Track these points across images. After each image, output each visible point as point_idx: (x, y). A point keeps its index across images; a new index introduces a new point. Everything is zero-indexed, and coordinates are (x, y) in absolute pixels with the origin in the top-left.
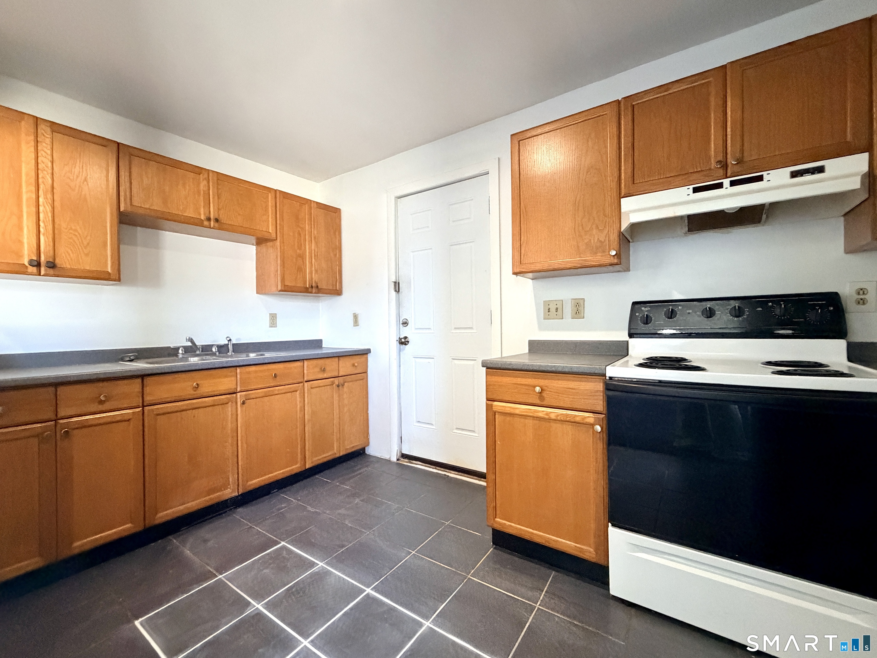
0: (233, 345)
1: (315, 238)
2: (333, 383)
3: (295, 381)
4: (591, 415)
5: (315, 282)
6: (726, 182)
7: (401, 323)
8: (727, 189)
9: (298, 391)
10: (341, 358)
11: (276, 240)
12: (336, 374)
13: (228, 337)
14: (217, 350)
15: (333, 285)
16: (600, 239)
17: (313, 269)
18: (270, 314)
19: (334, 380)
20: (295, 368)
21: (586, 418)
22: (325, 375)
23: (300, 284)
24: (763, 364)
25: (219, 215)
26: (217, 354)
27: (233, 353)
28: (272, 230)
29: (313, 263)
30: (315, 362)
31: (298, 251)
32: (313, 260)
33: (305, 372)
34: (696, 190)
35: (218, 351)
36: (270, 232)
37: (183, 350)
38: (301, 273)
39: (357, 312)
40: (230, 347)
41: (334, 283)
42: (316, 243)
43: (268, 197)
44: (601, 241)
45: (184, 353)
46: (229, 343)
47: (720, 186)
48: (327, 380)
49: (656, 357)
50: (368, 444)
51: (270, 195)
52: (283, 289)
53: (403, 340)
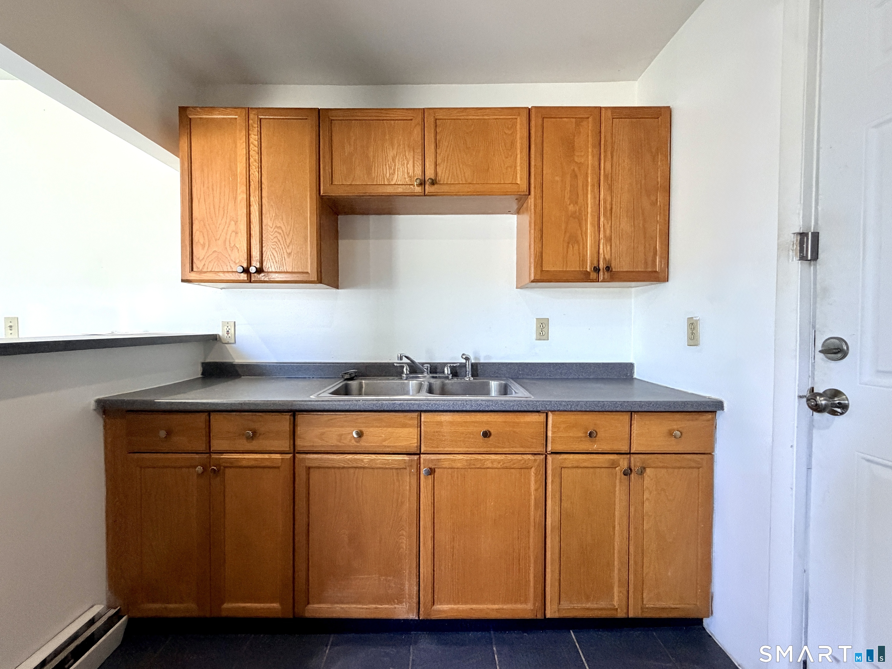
0: (472, 365)
1: (606, 176)
2: (613, 465)
3: (528, 450)
5: (605, 259)
7: (819, 347)
9: (533, 469)
10: (635, 416)
11: (529, 194)
12: (625, 448)
13: (463, 354)
14: (449, 372)
15: (646, 263)
17: (602, 236)
18: (536, 319)
19: (619, 460)
20: (528, 423)
22: (595, 447)
23: (574, 267)
25: (436, 174)
26: (450, 377)
27: (472, 378)
28: (521, 180)
29: (601, 224)
30: (572, 418)
31: (571, 208)
32: (602, 219)
33: (550, 434)
35: (451, 373)
36: (517, 184)
37: (408, 369)
38: (576, 247)
39: (697, 315)
40: (469, 368)
41: (650, 259)
42: (610, 188)
43: (514, 125)
45: (408, 373)
46: (466, 362)
48: (601, 456)
50: (709, 613)
51: (518, 120)
52: (538, 277)
53: (822, 401)
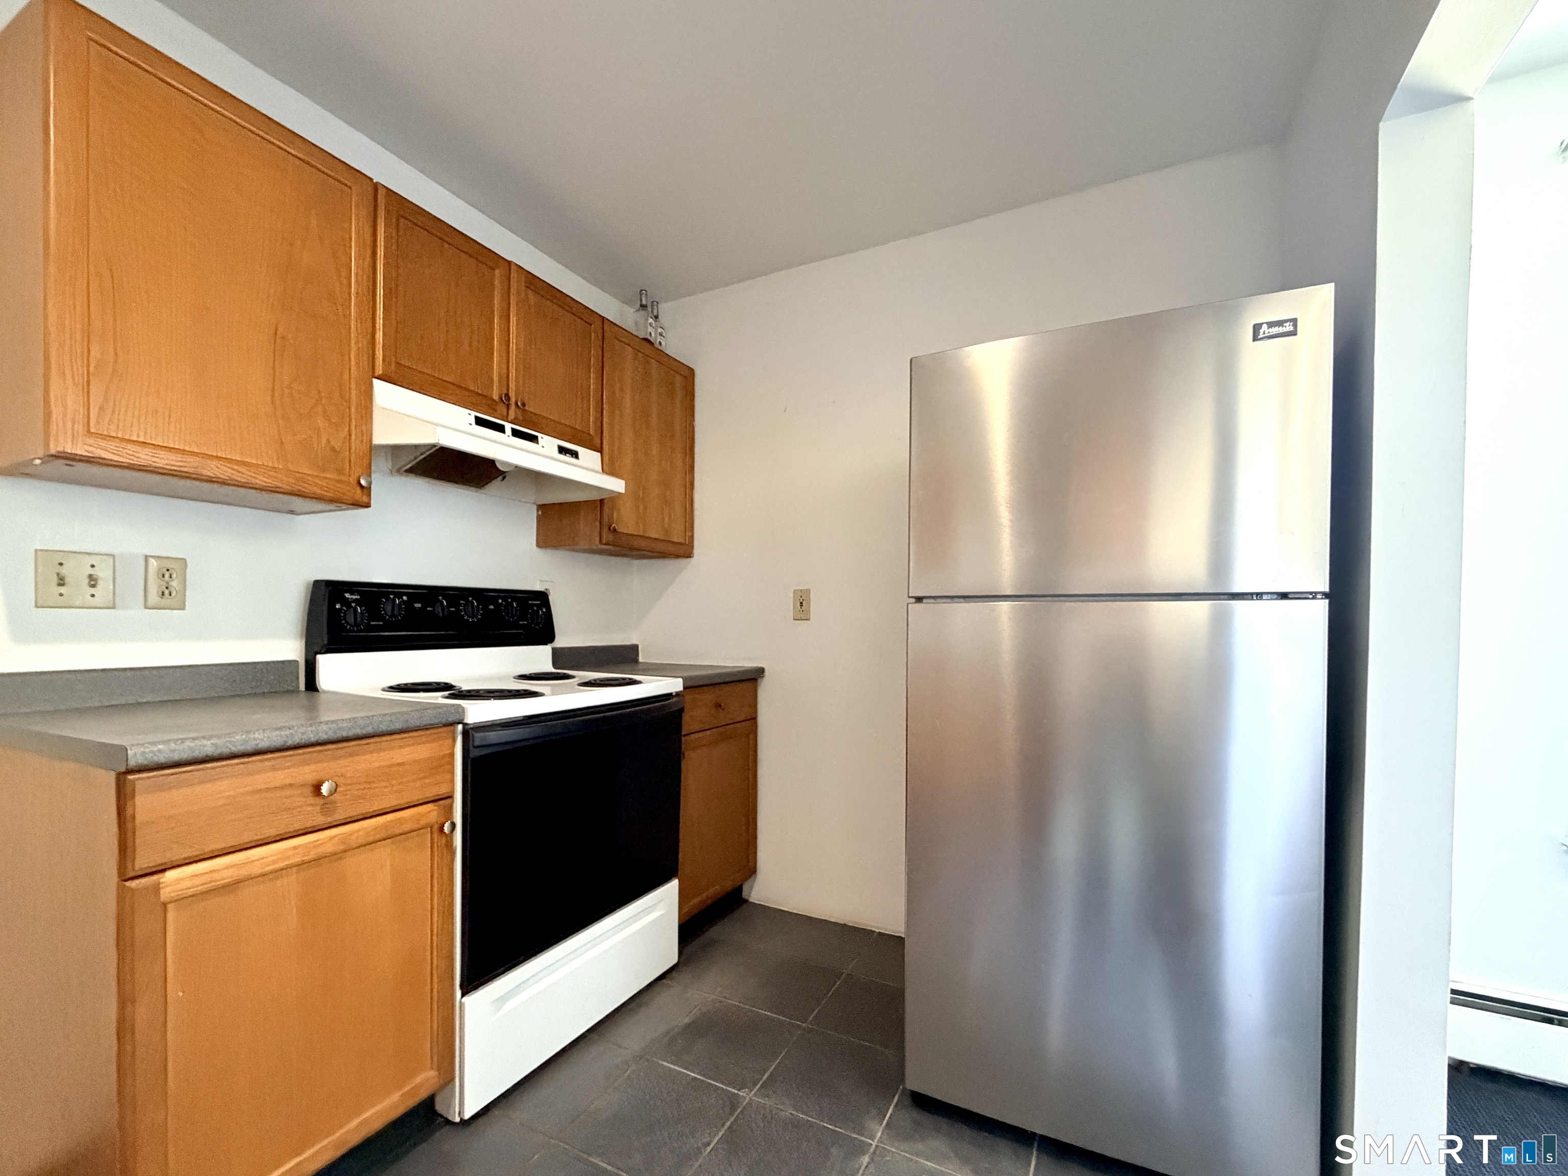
4: (431, 806)
6: (508, 427)
8: (507, 437)
16: (332, 443)
21: (422, 815)
24: (514, 678)
34: (479, 422)
44: (333, 449)
47: (501, 429)
49: (406, 684)
